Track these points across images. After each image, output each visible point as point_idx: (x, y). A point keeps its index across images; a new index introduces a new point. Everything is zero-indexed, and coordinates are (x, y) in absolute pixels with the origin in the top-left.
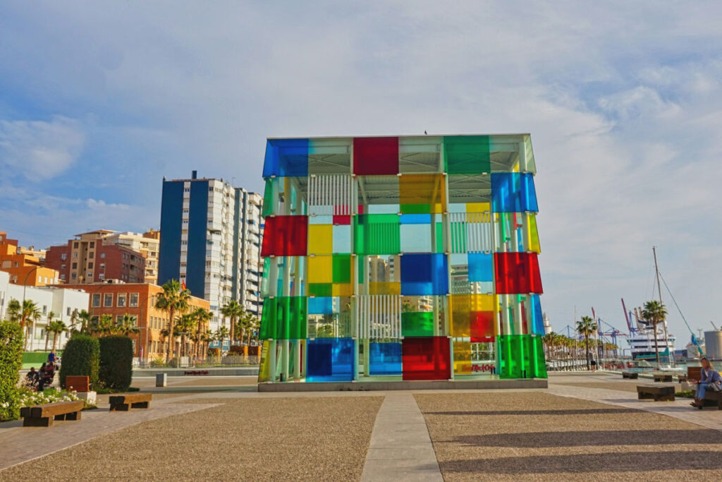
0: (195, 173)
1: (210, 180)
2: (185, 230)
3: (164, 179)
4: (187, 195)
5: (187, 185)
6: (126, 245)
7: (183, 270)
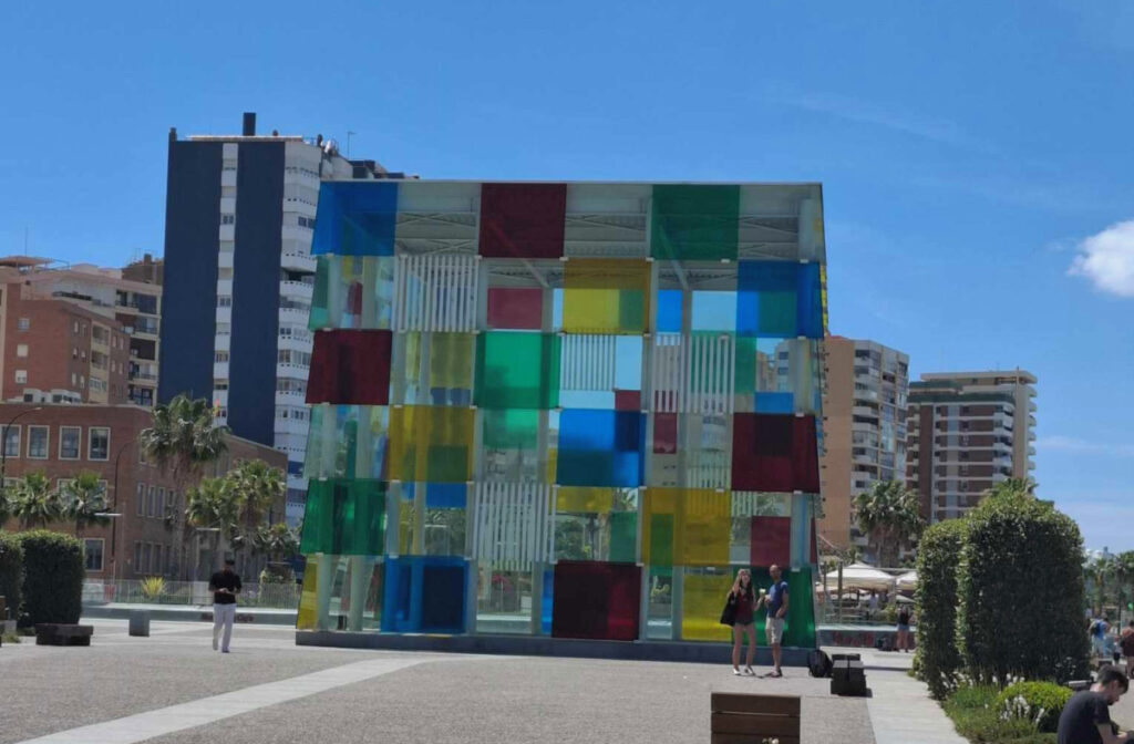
0: (250, 122)
1: (290, 140)
2: (226, 270)
3: (173, 135)
4: (229, 179)
5: (230, 154)
6: (81, 297)
7: (221, 371)
